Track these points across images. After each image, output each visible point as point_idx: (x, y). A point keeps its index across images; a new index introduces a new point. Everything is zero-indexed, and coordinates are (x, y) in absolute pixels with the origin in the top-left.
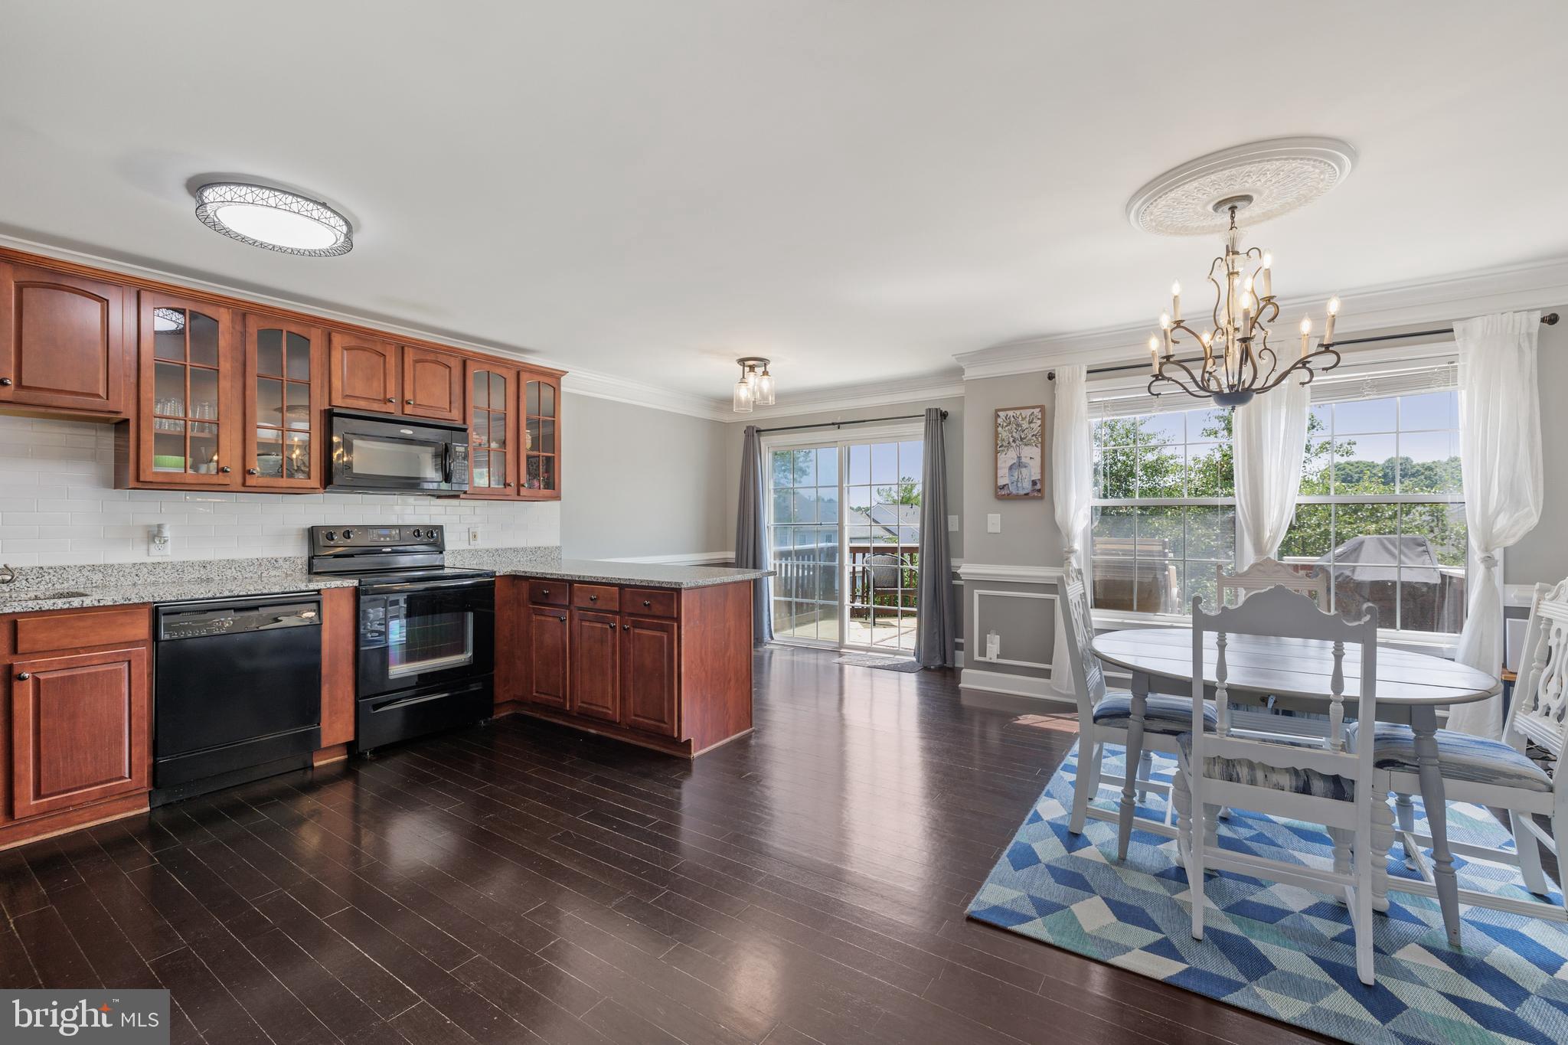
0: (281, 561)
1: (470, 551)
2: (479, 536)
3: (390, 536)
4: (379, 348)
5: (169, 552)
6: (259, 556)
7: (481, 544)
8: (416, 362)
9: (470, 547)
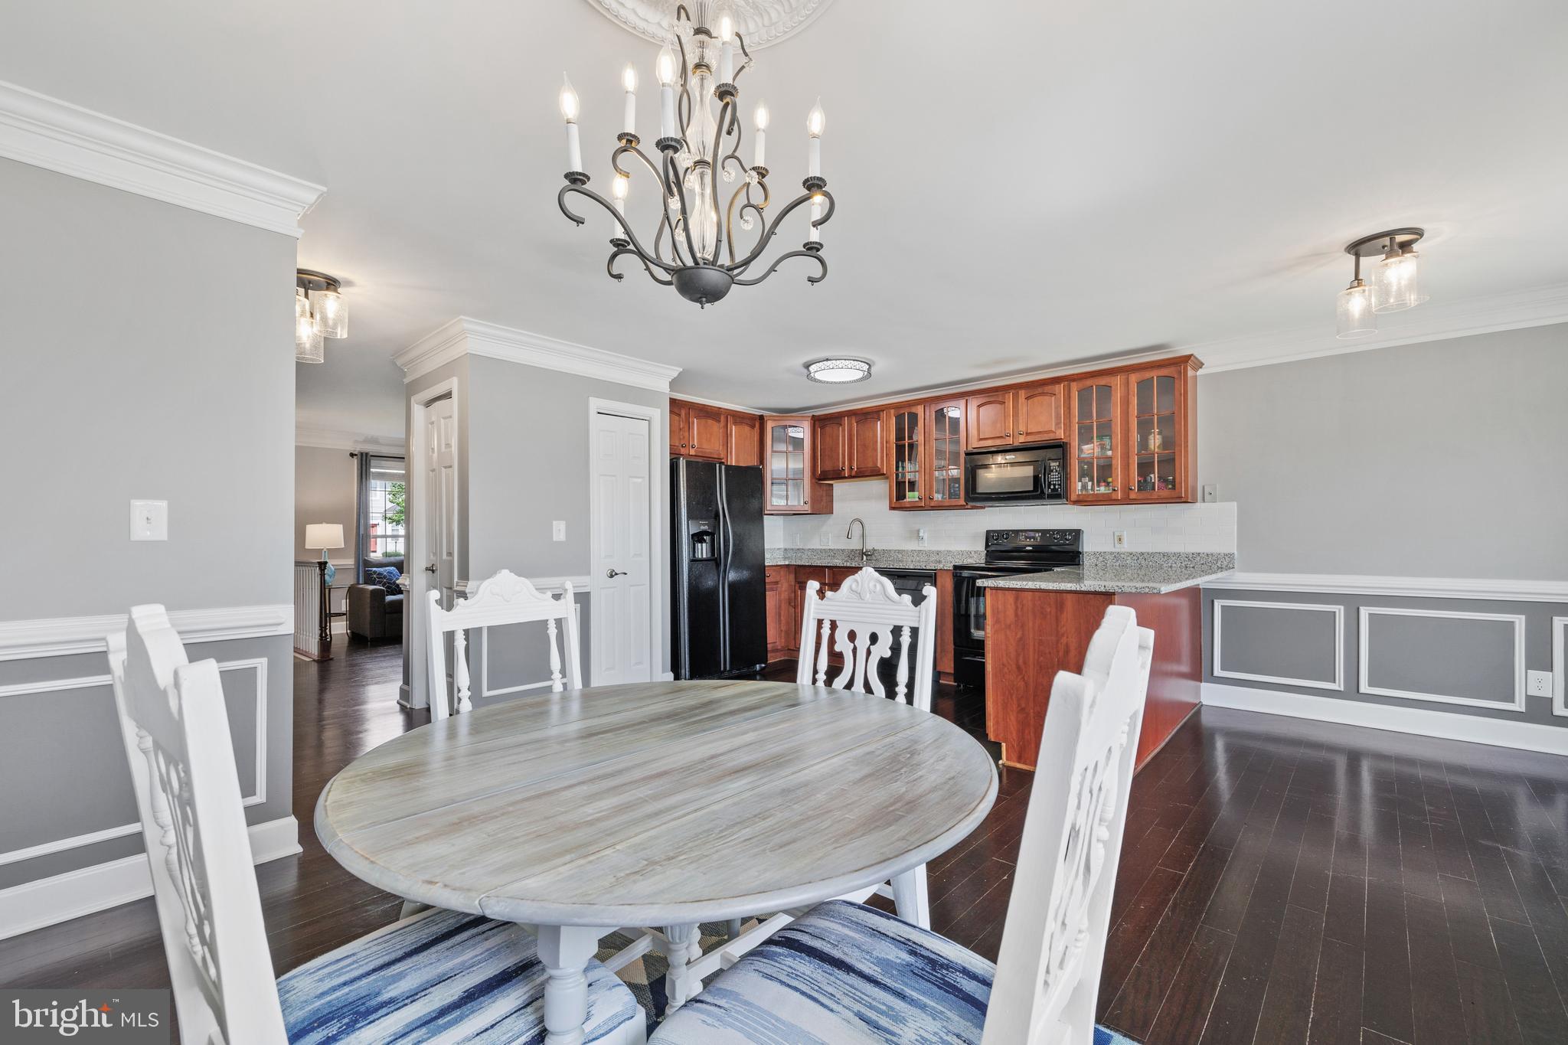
0: (973, 553)
1: (1112, 553)
2: (1125, 539)
3: (1034, 538)
4: (1000, 399)
5: (927, 545)
6: (962, 550)
7: (1126, 547)
8: (1027, 398)
9: (1114, 550)
